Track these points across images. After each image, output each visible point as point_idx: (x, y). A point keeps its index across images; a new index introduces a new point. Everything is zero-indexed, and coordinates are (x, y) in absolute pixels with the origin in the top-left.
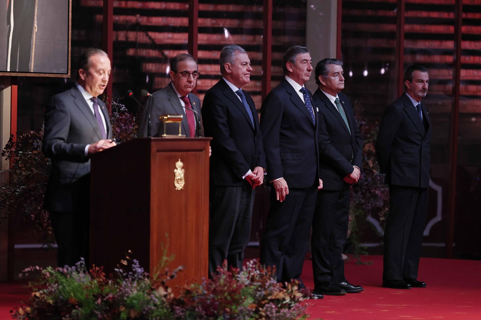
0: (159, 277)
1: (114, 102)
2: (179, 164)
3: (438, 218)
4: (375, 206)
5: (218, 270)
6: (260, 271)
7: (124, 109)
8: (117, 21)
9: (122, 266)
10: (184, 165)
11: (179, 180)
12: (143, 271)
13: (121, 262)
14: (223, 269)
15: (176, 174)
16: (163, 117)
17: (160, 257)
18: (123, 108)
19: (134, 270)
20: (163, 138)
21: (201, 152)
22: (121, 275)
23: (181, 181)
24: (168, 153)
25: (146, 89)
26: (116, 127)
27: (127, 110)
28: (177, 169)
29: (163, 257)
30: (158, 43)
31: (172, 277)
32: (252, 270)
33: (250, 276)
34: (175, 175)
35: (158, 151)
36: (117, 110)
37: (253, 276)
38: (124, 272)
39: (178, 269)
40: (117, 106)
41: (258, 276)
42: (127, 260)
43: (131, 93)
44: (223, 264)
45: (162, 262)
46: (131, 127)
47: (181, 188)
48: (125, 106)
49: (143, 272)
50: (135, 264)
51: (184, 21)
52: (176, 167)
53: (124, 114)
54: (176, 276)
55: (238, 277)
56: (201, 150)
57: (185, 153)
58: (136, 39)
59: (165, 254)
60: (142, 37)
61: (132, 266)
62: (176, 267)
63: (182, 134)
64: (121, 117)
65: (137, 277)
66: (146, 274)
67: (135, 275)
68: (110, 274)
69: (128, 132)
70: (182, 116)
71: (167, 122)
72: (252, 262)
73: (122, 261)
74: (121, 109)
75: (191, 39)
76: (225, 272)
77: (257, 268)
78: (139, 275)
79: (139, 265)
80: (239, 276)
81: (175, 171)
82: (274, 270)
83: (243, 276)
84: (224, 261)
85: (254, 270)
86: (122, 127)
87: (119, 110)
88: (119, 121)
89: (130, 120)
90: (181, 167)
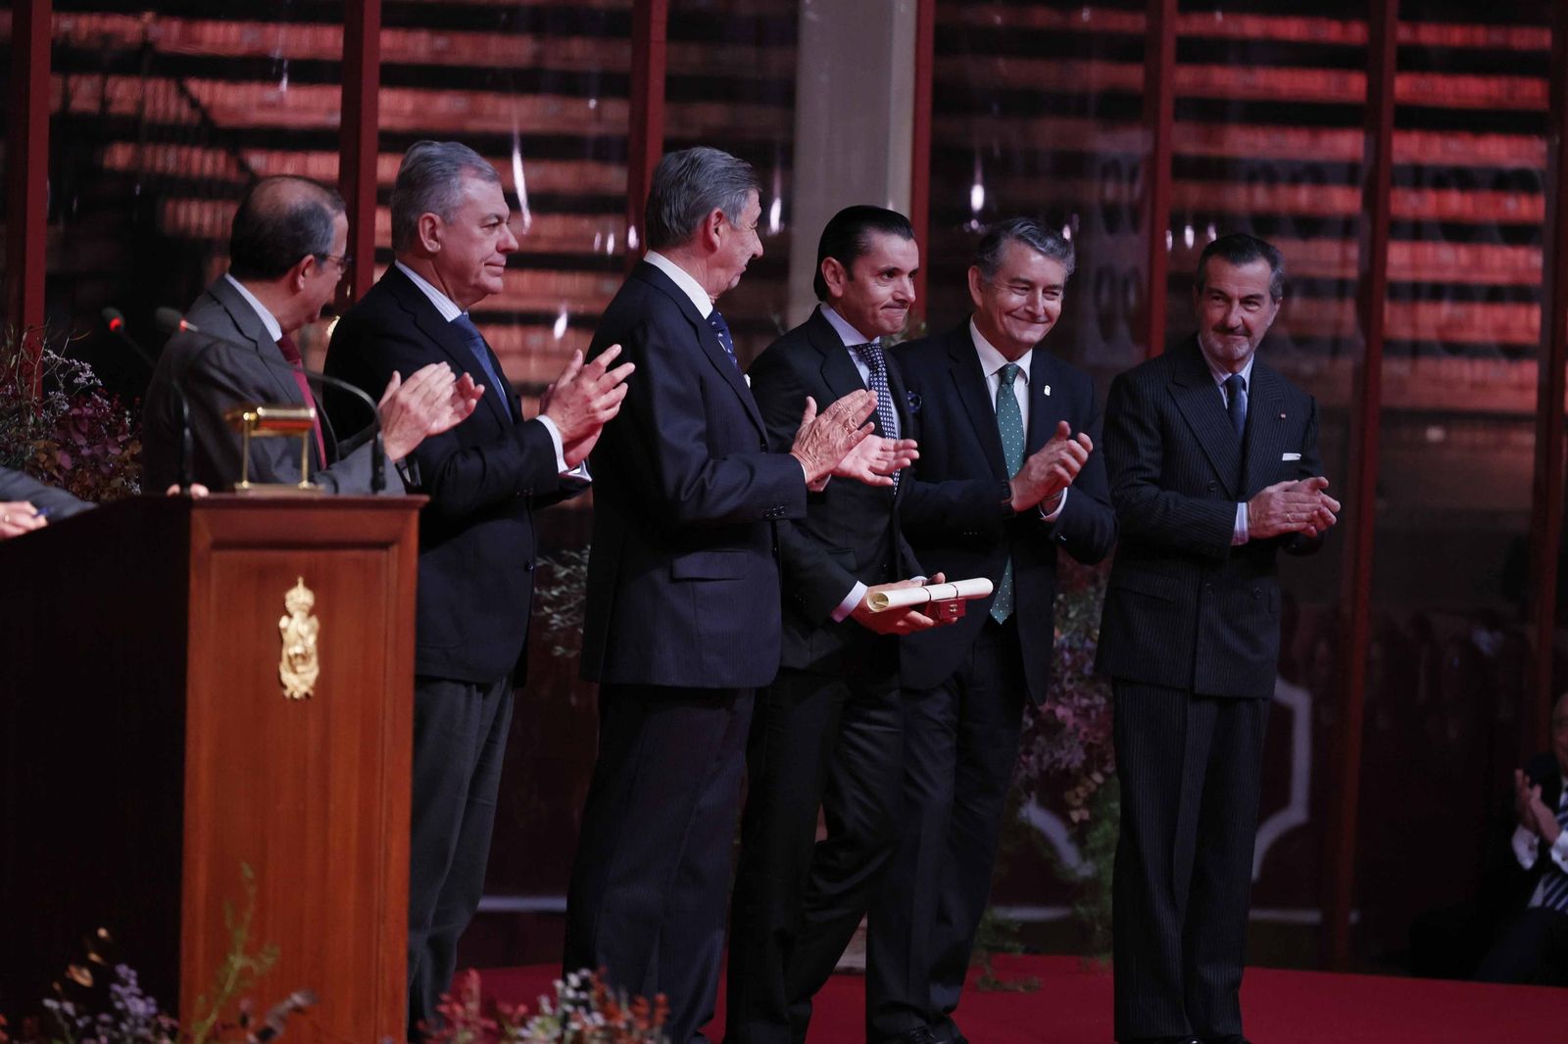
0: (214, 1035)
1: (50, 352)
2: (299, 597)
3: (1296, 814)
4: (1052, 766)
5: (444, 1009)
6: (608, 1016)
7: (89, 379)
8: (67, 35)
9: (74, 991)
10: (316, 600)
11: (300, 660)
12: (153, 1010)
13: (68, 975)
14: (462, 1004)
15: (286, 637)
16: (239, 413)
17: (219, 953)
18: (86, 375)
19: (119, 1005)
20: (239, 495)
21: (384, 554)
22: (67, 1027)
23: (304, 664)
24: (255, 556)
25: (174, 305)
26: (58, 449)
27: (100, 382)
28: (290, 616)
29: (232, 958)
30: (224, 121)
31: (265, 1034)
32: (576, 1011)
33: (569, 1036)
34: (282, 641)
35: (219, 545)
36: (61, 385)
37: (579, 1035)
38: (79, 1015)
39: (288, 1004)
40: (64, 367)
41: (599, 1034)
42: (93, 968)
43: (116, 322)
44: (463, 989)
45: (226, 980)
46: (115, 451)
47: (304, 689)
48: (91, 370)
49: (155, 1016)
50: (124, 984)
51: (329, 40)
52: (285, 607)
53: (89, 398)
54: (280, 1031)
55: (521, 1039)
56: (384, 545)
57: (321, 555)
58: (140, 104)
59: (240, 947)
60: (161, 99)
61: (109, 991)
62: (284, 995)
63: (311, 479)
64: (76, 411)
65: (131, 1034)
66: (166, 1022)
67: (124, 1027)
68: (28, 1022)
69: (104, 470)
71: (254, 433)
72: (574, 980)
73: (73, 969)
74: (76, 381)
75: (354, 107)
76: (470, 1018)
77: (593, 1004)
78: (136, 1025)
79: (141, 984)
80: (524, 1033)
81: (284, 622)
82: (661, 1013)
83: (541, 1035)
84: (468, 975)
85: (582, 1010)
86: (78, 448)
87: (69, 382)
88: (71, 429)
89: (110, 422)
90: (307, 608)
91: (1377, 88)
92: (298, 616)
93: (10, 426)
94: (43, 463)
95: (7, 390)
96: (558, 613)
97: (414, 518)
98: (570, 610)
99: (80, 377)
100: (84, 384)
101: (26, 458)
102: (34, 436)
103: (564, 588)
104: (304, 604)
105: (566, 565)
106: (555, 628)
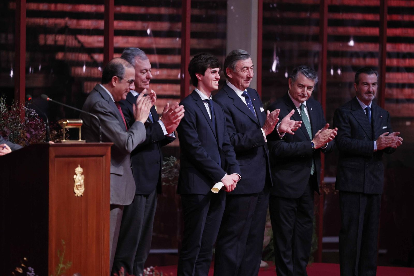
1: (24, 107)
2: (79, 170)
7: (35, 114)
9: (17, 274)
10: (83, 171)
11: (79, 186)
13: (16, 270)
15: (75, 180)
16: (62, 121)
17: (57, 265)
18: (34, 113)
20: (63, 143)
21: (102, 158)
23: (80, 187)
24: (67, 159)
26: (26, 132)
27: (37, 115)
28: (77, 175)
29: (59, 265)
30: (87, 46)
34: (74, 182)
35: (57, 156)
36: (27, 115)
40: (28, 111)
42: (22, 267)
43: (30, 98)
44: (119, 272)
45: (58, 270)
46: (41, 133)
47: (81, 194)
48: (35, 111)
50: (30, 272)
52: (75, 172)
53: (35, 119)
56: (102, 156)
57: (85, 159)
58: (65, 42)
59: (61, 262)
60: (71, 41)
61: (27, 274)
63: (82, 139)
64: (31, 122)
69: (39, 138)
70: (82, 121)
72: (149, 269)
73: (17, 268)
74: (31, 114)
75: (107, 42)
77: (154, 275)
79: (34, 272)
81: (75, 176)
84: (121, 268)
86: (32, 132)
87: (29, 115)
88: (29, 126)
89: (40, 125)
90: (81, 173)
91: (382, 32)
92: (79, 175)
93: (14, 127)
94: (22, 136)
95: (13, 117)
96: (164, 174)
97: (110, 148)
98: (167, 173)
99: (32, 113)
100: (33, 115)
101: (18, 135)
102: (20, 129)
103: (165, 167)
104: (81, 172)
105: (165, 161)
106: (163, 178)
